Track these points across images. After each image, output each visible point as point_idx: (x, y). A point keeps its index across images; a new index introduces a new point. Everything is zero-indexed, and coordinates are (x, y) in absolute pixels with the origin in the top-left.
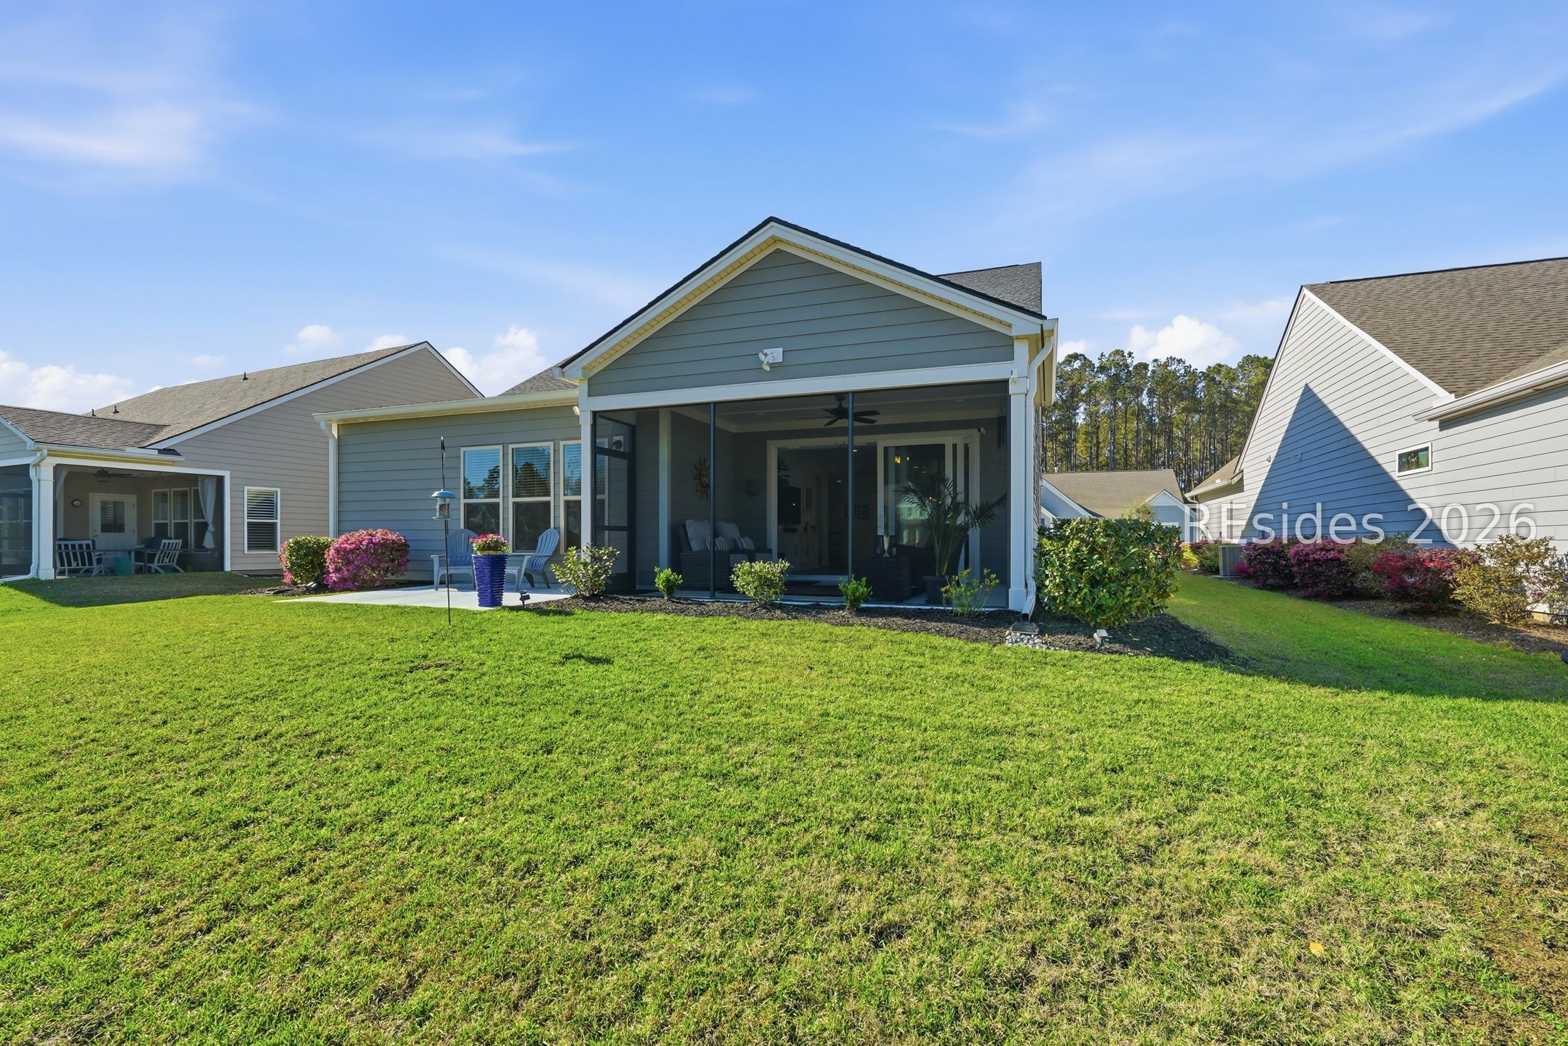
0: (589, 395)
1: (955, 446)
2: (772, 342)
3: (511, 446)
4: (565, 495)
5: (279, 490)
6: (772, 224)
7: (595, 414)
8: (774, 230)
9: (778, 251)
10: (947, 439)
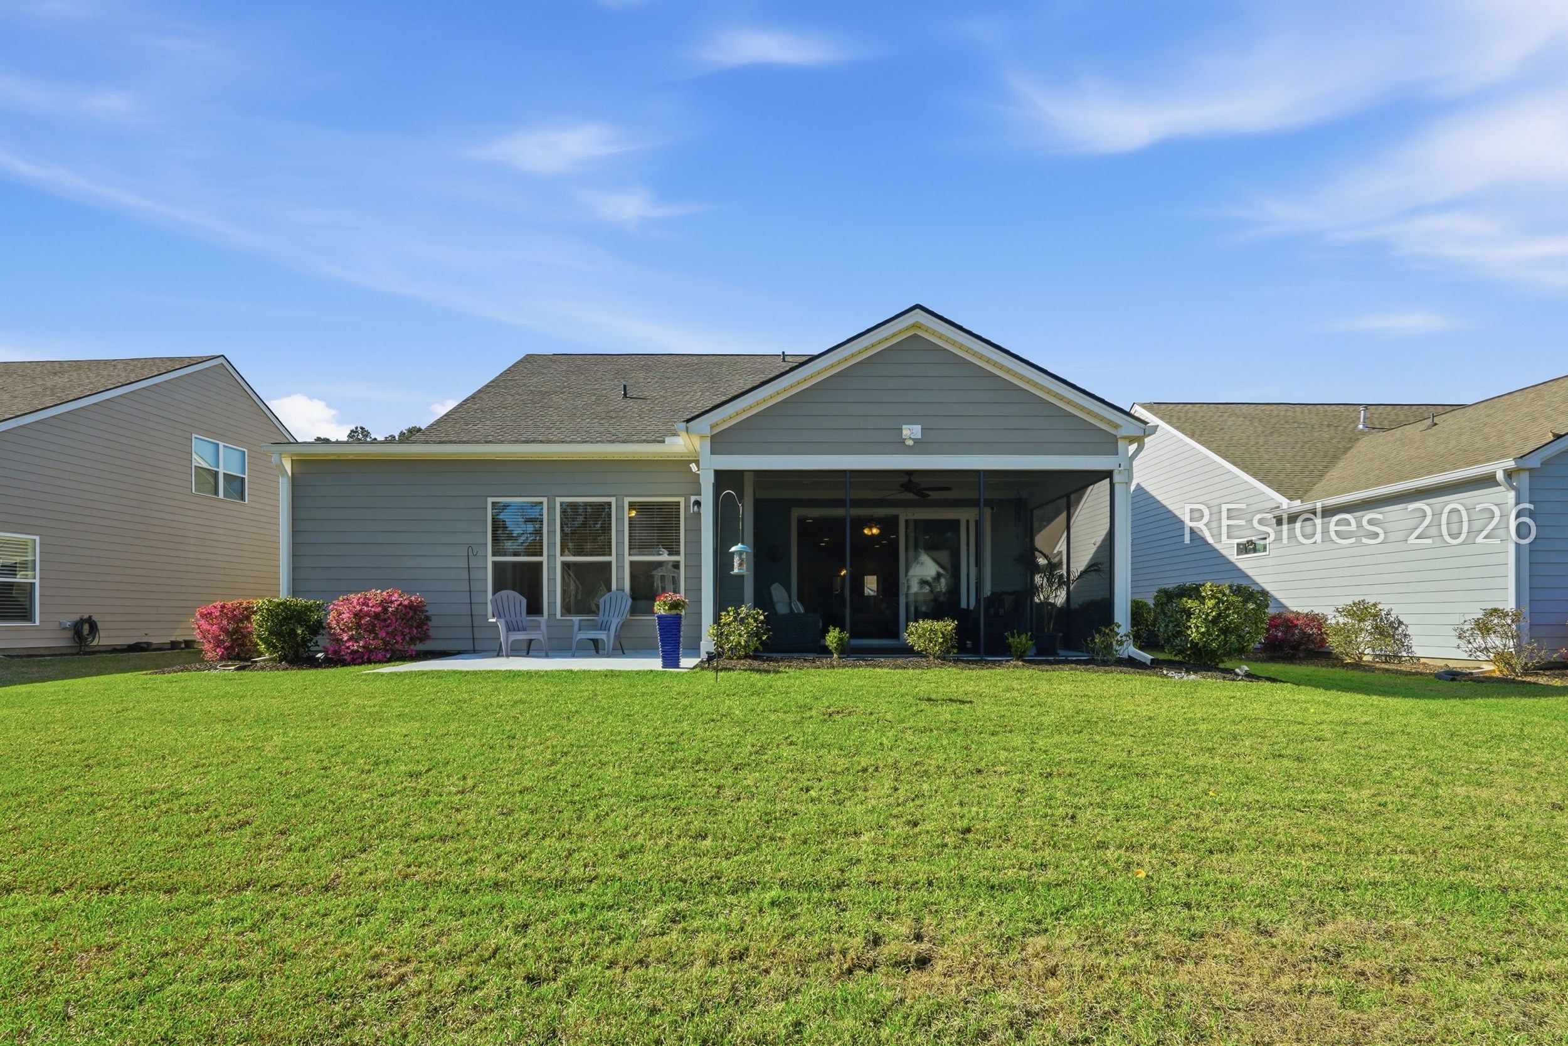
0: (712, 453)
1: (968, 521)
2: (911, 420)
3: (559, 500)
4: (630, 555)
5: (37, 538)
6: (918, 310)
7: (718, 474)
8: (918, 316)
9: (915, 336)
10: (964, 515)
